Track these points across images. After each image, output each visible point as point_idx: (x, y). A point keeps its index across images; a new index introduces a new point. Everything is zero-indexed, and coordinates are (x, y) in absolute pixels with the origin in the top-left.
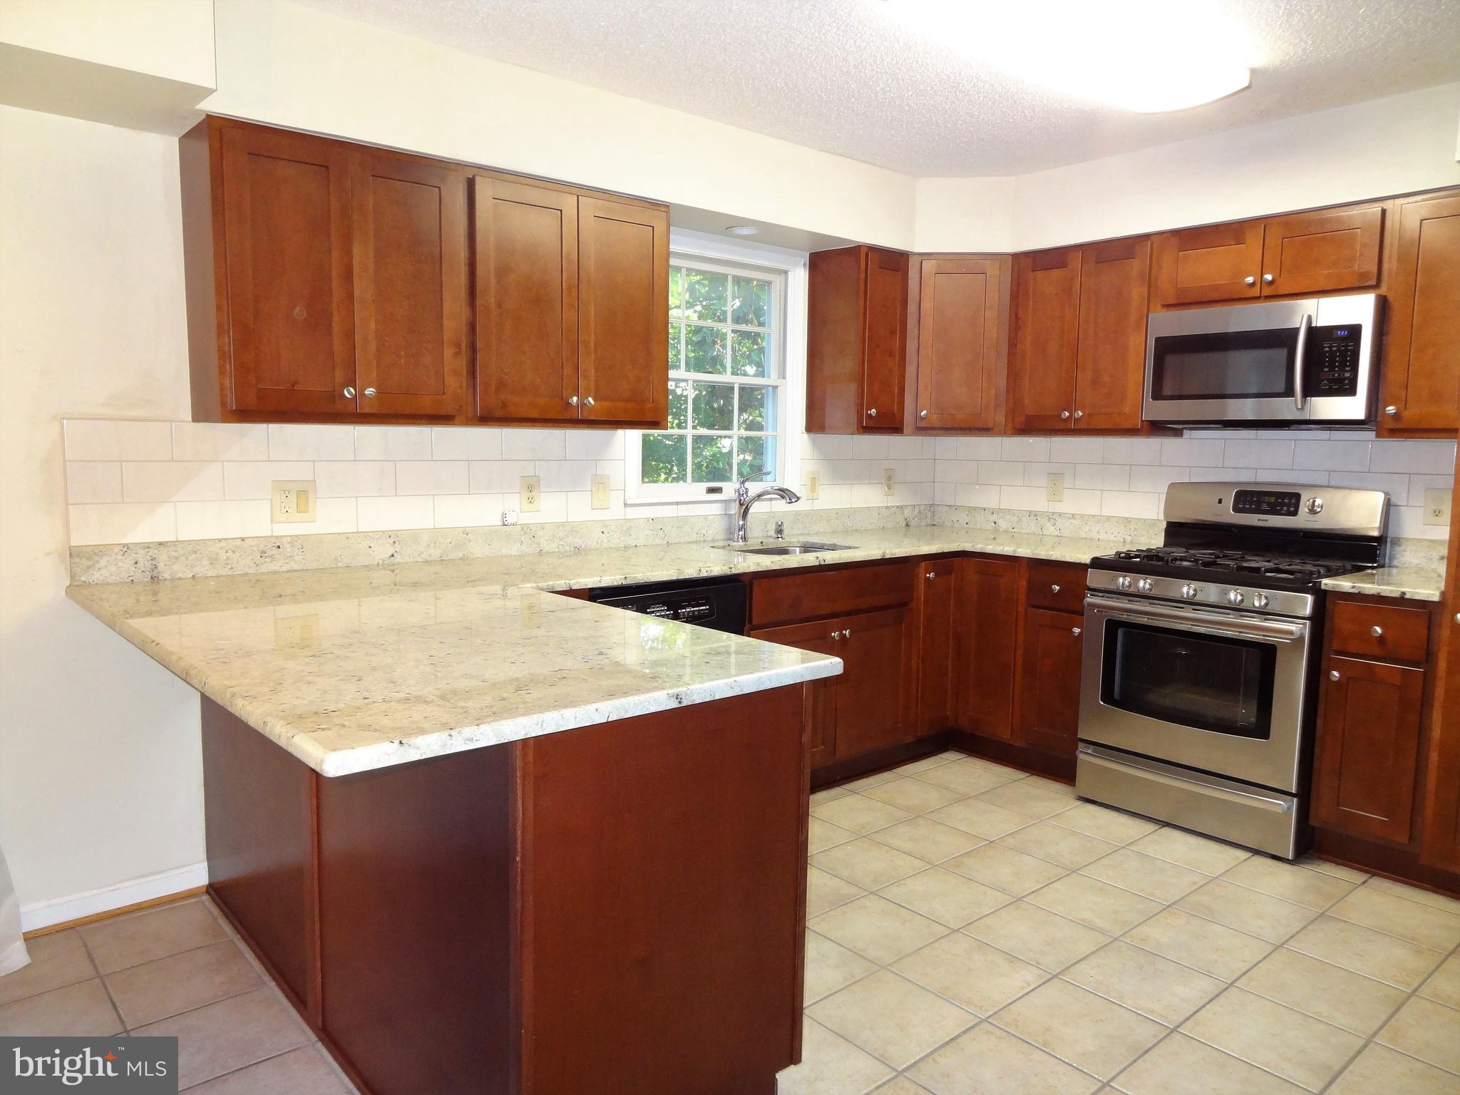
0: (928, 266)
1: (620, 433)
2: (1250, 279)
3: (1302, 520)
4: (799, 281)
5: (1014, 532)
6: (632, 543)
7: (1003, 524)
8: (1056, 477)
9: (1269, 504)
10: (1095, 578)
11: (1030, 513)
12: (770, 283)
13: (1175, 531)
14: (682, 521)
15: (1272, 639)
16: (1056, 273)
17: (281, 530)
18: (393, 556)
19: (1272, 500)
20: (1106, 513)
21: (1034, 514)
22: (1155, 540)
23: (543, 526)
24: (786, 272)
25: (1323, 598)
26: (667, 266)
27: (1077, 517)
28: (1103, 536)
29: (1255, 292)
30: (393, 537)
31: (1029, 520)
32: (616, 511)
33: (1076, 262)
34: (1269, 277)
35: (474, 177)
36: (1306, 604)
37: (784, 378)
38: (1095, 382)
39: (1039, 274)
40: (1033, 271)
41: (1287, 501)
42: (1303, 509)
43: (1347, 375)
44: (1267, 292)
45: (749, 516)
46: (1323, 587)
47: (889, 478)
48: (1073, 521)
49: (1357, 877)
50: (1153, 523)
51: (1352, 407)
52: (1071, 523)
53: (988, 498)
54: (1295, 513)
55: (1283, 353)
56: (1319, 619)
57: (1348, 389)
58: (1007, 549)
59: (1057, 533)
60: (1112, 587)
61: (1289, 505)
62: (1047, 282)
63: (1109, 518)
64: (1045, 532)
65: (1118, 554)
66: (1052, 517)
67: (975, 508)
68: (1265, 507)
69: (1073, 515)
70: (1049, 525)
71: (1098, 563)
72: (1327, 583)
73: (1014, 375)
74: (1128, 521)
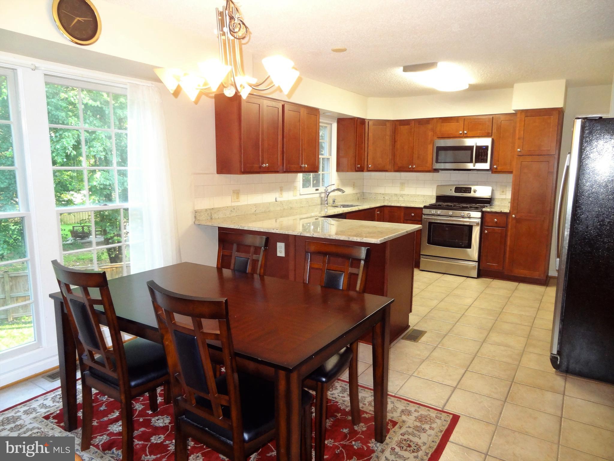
0: (371, 123)
1: (299, 174)
2: (461, 132)
3: (472, 194)
4: (335, 126)
5: (391, 200)
6: (302, 206)
7: (386, 198)
8: (402, 184)
10: (426, 211)
11: (395, 194)
12: (327, 127)
13: (439, 198)
14: (312, 199)
15: (471, 224)
16: (406, 127)
17: (234, 204)
18: (255, 211)
19: (464, 189)
20: (418, 194)
21: (396, 195)
22: (433, 201)
23: (284, 201)
24: (331, 124)
25: (483, 213)
26: (319, 126)
29: (462, 135)
30: (256, 205)
31: (395, 197)
32: (298, 197)
33: (413, 124)
34: (466, 132)
35: (284, 104)
36: (478, 214)
37: (331, 156)
38: (418, 157)
39: (402, 127)
40: (400, 125)
42: (472, 192)
43: (485, 158)
44: (465, 135)
45: (328, 197)
46: (483, 210)
47: (354, 185)
49: (491, 280)
50: (431, 197)
51: (486, 166)
52: (407, 197)
53: (381, 190)
54: (470, 193)
55: (469, 152)
56: (482, 218)
57: (485, 161)
58: (398, 205)
59: (403, 200)
60: (430, 213)
61: (468, 191)
62: (404, 129)
63: (418, 195)
64: (400, 200)
65: (429, 204)
66: (402, 196)
67: (377, 193)
68: (463, 191)
69: (408, 195)
70: (401, 198)
71: (425, 207)
72: (484, 209)
73: (394, 155)
74: (424, 196)
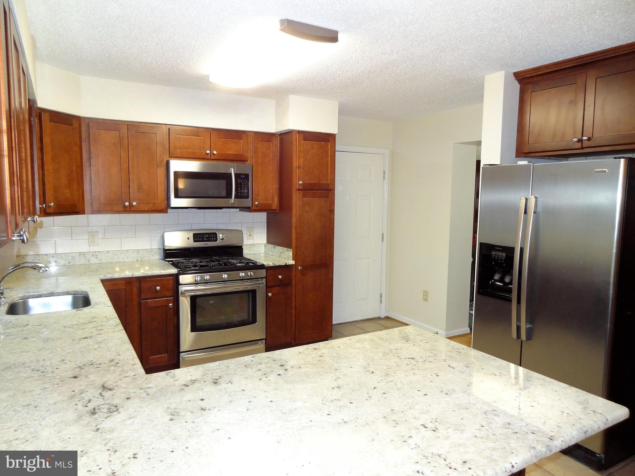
2: (208, 152)
3: (220, 243)
5: (70, 265)
8: (93, 234)
9: (206, 238)
10: (185, 279)
11: (80, 253)
19: (207, 236)
20: (125, 248)
21: (82, 254)
27: (110, 252)
28: (126, 260)
29: (209, 157)
31: (80, 257)
33: (125, 129)
34: (214, 152)
38: (139, 188)
41: (212, 236)
42: (219, 238)
43: (246, 191)
44: (213, 157)
48: (107, 255)
50: (150, 251)
52: (107, 256)
54: (216, 240)
59: (99, 262)
61: (213, 237)
63: (127, 251)
64: (91, 262)
66: (94, 254)
68: (205, 239)
69: (107, 251)
70: (93, 258)
74: (138, 251)
